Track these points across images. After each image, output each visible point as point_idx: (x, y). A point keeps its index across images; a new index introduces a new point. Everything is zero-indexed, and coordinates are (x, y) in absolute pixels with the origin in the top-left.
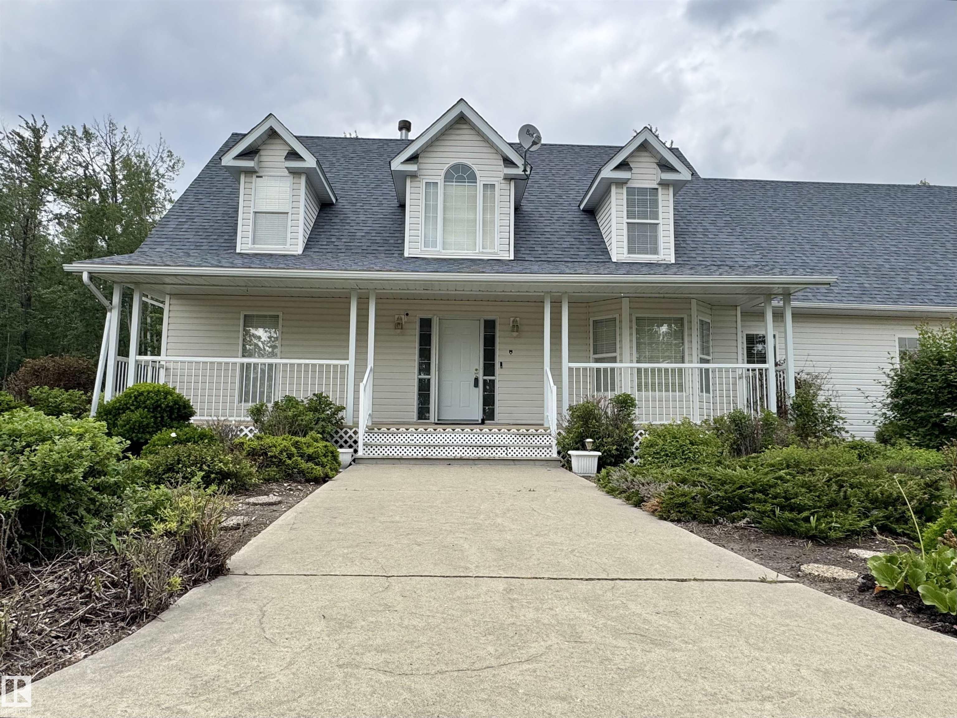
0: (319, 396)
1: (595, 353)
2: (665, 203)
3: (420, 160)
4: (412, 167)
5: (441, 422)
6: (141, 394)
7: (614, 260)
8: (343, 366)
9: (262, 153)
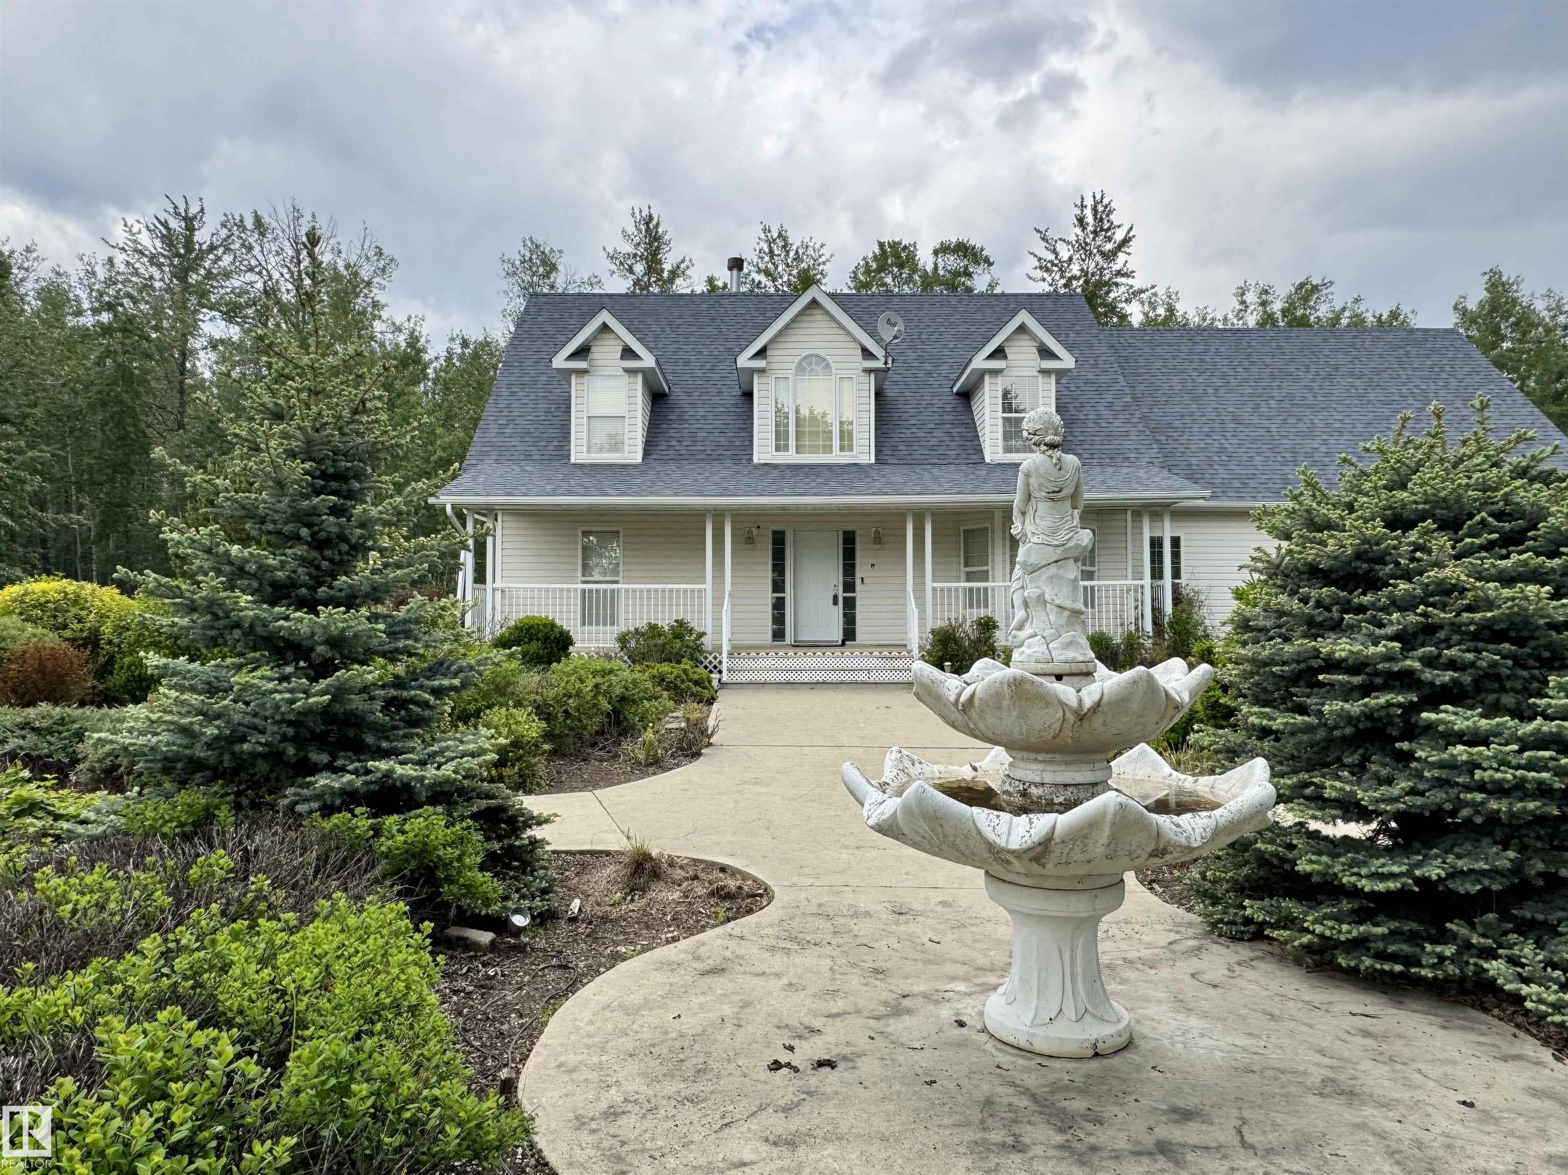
0: (681, 623)
1: (966, 565)
2: (1045, 394)
3: (768, 352)
4: (760, 364)
5: (797, 645)
6: (532, 627)
7: (988, 460)
8: (700, 591)
9: (593, 349)
